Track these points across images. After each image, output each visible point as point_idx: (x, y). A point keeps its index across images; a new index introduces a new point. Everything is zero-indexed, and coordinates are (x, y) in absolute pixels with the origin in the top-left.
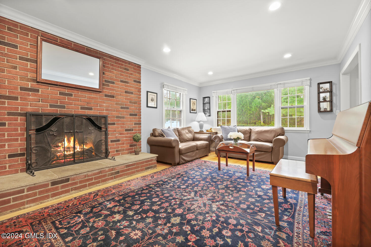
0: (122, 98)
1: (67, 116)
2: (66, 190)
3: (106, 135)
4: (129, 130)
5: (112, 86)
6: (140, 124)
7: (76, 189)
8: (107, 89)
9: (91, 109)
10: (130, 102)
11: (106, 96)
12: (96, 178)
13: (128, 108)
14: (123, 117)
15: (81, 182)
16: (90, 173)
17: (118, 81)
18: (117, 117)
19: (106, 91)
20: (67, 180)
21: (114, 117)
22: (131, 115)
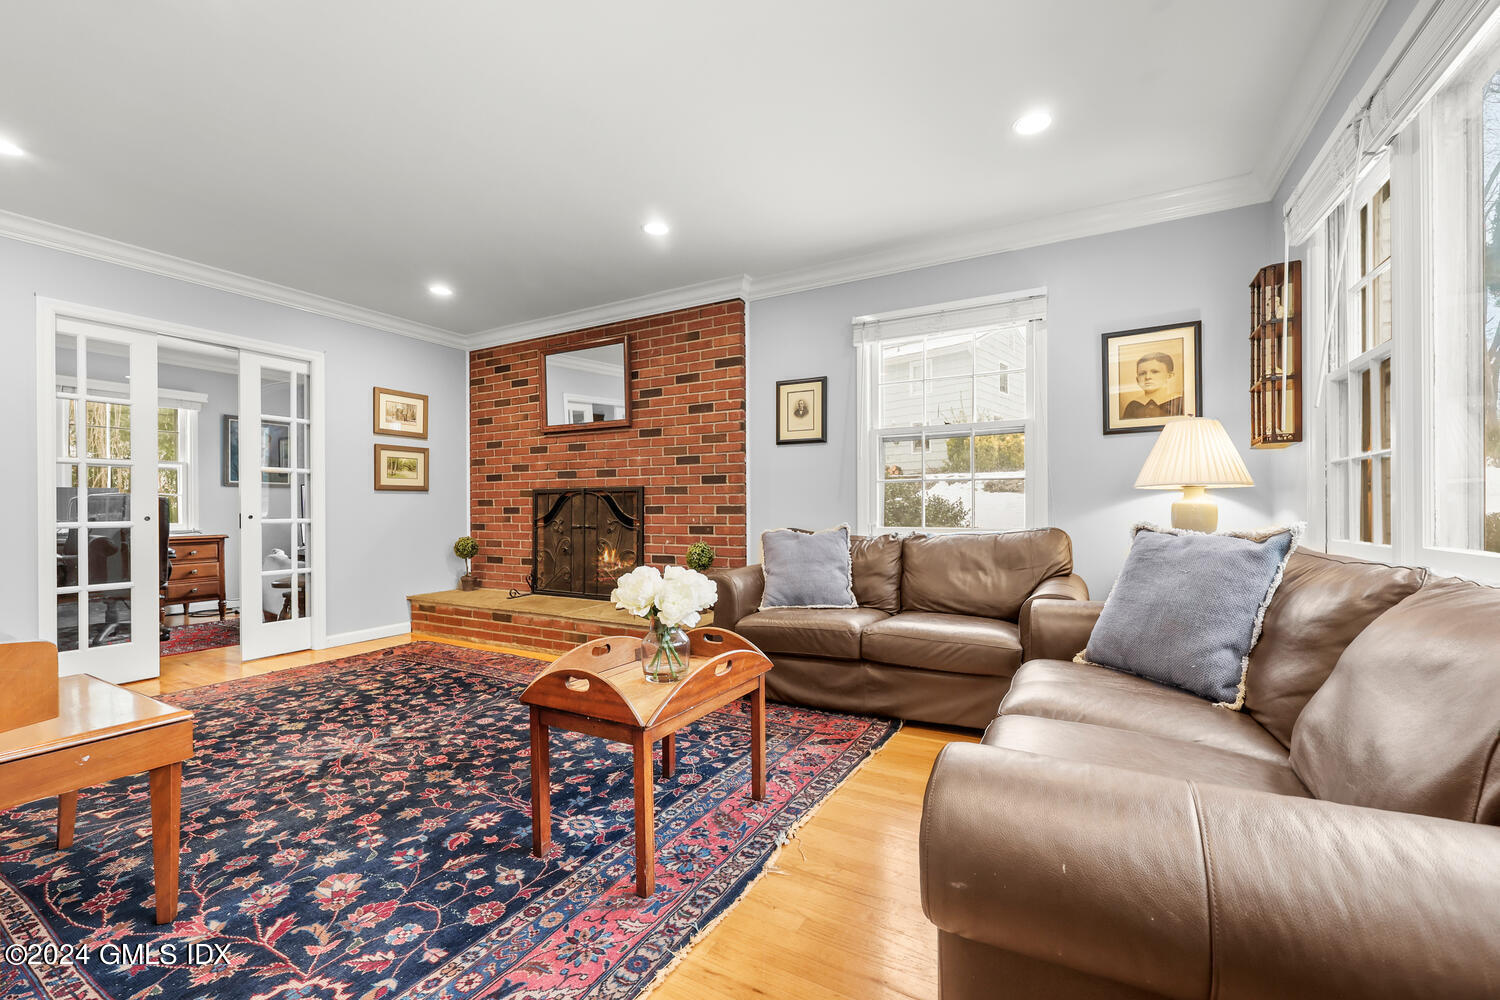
0: (681, 432)
1: (576, 492)
2: (507, 636)
3: (642, 539)
4: (702, 530)
5: (656, 404)
6: (742, 510)
7: (519, 641)
8: (645, 414)
9: (612, 473)
10: (705, 439)
11: (643, 433)
12: (547, 634)
13: (696, 460)
14: (683, 490)
15: (525, 631)
16: (536, 618)
17: (669, 382)
18: (670, 490)
19: (644, 421)
20: (508, 618)
21: (659, 490)
22: (706, 480)
